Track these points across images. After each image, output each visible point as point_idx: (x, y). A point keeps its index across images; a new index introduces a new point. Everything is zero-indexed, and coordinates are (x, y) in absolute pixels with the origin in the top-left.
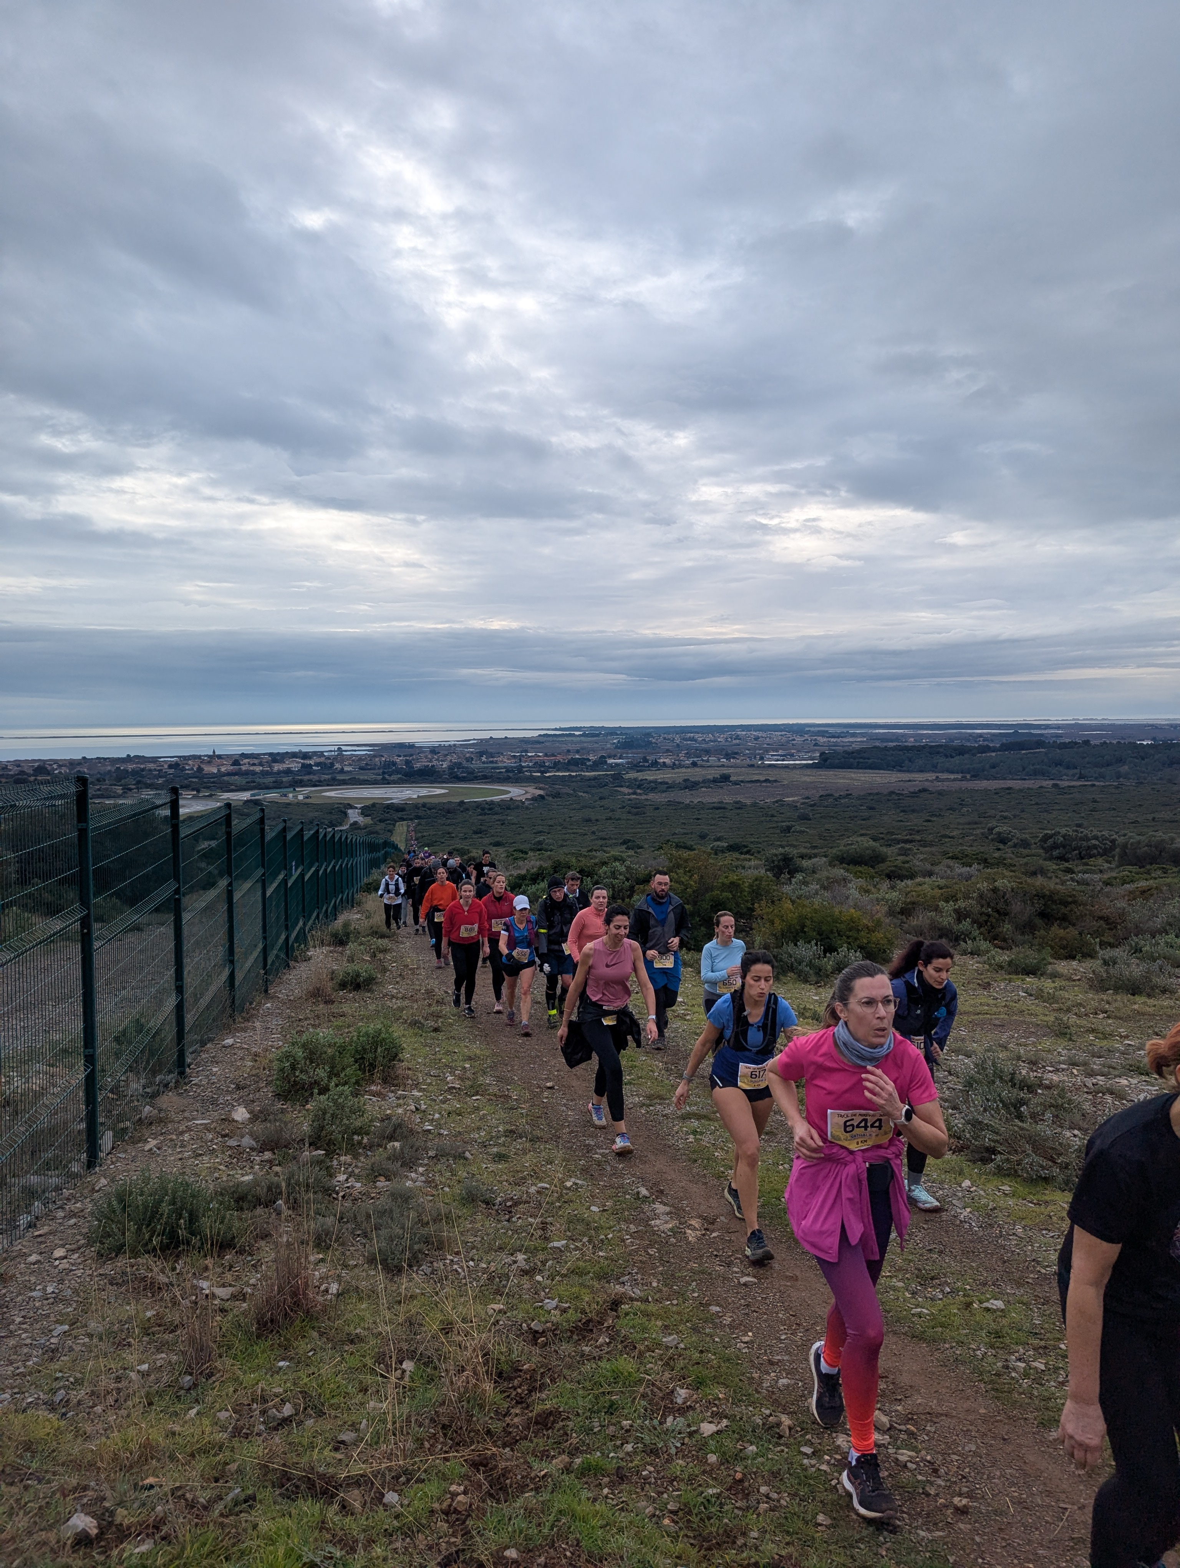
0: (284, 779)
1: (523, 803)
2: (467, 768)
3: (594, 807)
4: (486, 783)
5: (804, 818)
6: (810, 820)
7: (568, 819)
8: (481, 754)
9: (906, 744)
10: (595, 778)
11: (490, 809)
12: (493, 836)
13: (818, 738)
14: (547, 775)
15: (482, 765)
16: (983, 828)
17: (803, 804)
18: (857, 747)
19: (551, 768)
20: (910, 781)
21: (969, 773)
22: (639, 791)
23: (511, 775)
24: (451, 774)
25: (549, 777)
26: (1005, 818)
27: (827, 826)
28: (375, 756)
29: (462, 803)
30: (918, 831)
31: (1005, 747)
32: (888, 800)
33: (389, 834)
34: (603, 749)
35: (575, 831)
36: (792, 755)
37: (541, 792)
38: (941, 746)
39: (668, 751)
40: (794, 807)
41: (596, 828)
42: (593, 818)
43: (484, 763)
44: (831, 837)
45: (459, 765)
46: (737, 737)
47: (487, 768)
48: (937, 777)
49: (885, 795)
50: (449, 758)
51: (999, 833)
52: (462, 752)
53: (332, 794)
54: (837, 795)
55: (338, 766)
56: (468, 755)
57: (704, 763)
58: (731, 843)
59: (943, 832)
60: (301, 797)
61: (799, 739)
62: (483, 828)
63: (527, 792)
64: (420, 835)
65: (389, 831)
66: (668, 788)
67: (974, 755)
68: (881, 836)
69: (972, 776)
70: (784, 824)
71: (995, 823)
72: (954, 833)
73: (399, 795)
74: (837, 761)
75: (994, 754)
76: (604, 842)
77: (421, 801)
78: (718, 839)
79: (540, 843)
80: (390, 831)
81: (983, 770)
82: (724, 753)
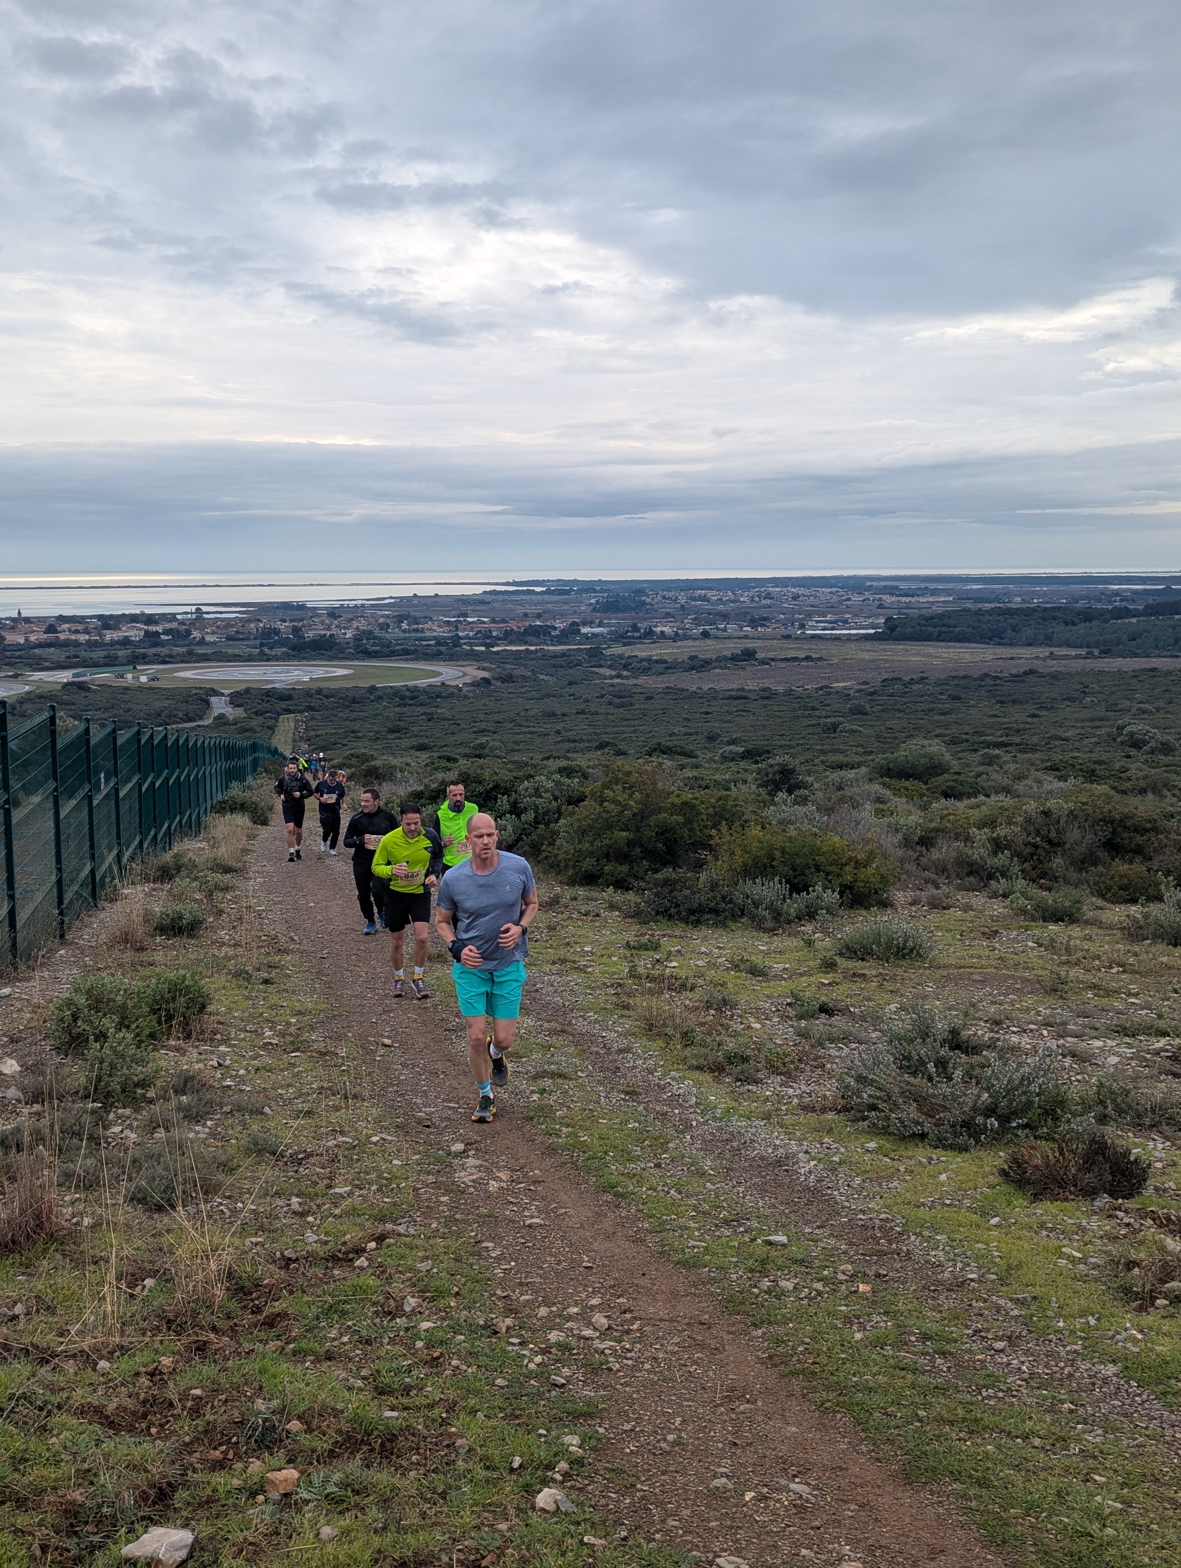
0: (120, 653)
1: (460, 690)
2: (380, 638)
3: (561, 696)
4: (406, 660)
5: (859, 711)
6: (866, 714)
7: (523, 714)
8: (400, 619)
9: (1009, 605)
10: (563, 654)
11: (412, 698)
12: (416, 736)
13: (884, 597)
14: (495, 649)
15: (402, 635)
16: (1111, 726)
17: (858, 691)
18: (938, 609)
19: (500, 639)
20: (1012, 658)
21: (1097, 647)
22: (625, 673)
23: (443, 649)
24: (357, 646)
25: (497, 653)
26: (1144, 712)
27: (888, 724)
28: (249, 621)
29: (373, 688)
30: (1018, 731)
31: (1152, 610)
32: (980, 686)
33: (270, 732)
34: (575, 612)
35: (532, 729)
36: (846, 622)
37: (486, 674)
38: (1058, 609)
39: (668, 615)
40: (845, 695)
41: (562, 725)
42: (559, 712)
43: (404, 631)
44: (894, 738)
45: (369, 635)
46: (769, 596)
47: (409, 638)
48: (1052, 653)
49: (976, 679)
50: (355, 624)
51: (1131, 734)
52: (373, 616)
53: (188, 674)
54: (907, 678)
55: (196, 634)
56: (381, 620)
57: (720, 633)
58: (750, 747)
59: (1053, 732)
60: (144, 679)
61: (856, 598)
62: (402, 724)
63: (465, 674)
64: (313, 733)
65: (268, 728)
66: (667, 668)
67: (1106, 621)
68: (964, 737)
69: (1103, 652)
70: (829, 720)
71: (1127, 720)
72: (1069, 734)
73: (283, 677)
74: (909, 630)
75: (1134, 620)
76: (572, 745)
77: (315, 686)
78: (733, 742)
79: (482, 746)
80: (272, 728)
81: (1118, 644)
82: (749, 617)
